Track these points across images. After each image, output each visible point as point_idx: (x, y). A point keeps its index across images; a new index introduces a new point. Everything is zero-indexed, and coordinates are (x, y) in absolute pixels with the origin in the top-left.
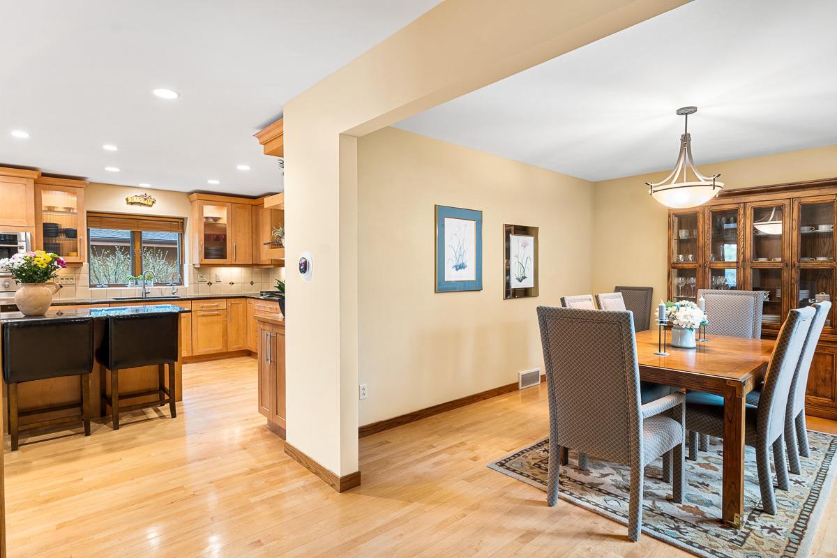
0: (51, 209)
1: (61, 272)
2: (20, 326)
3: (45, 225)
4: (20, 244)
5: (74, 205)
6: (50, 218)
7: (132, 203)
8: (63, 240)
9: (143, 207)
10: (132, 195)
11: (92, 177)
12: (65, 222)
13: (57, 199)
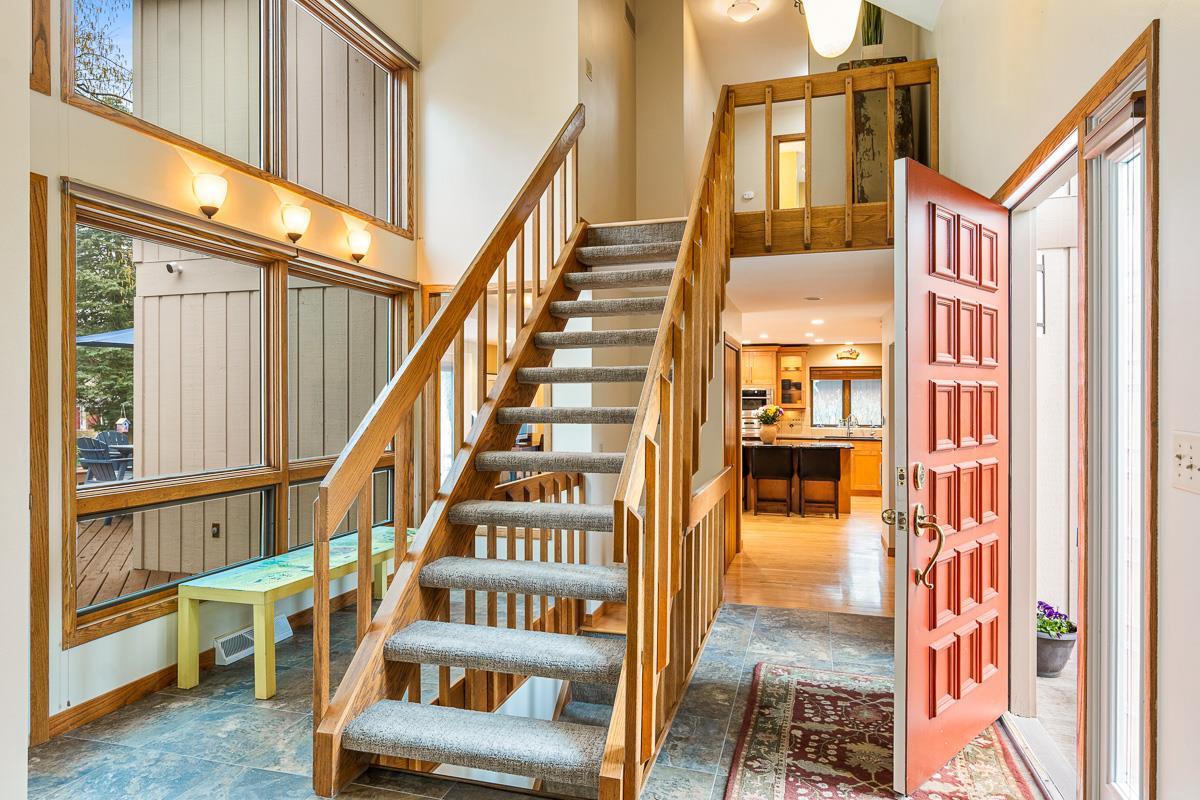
0: (787, 369)
1: (790, 414)
2: (760, 448)
3: (783, 381)
4: (768, 397)
5: (799, 365)
6: (786, 376)
7: (841, 358)
8: (793, 391)
9: (849, 360)
10: (841, 351)
11: (811, 343)
12: (794, 377)
13: (791, 362)
